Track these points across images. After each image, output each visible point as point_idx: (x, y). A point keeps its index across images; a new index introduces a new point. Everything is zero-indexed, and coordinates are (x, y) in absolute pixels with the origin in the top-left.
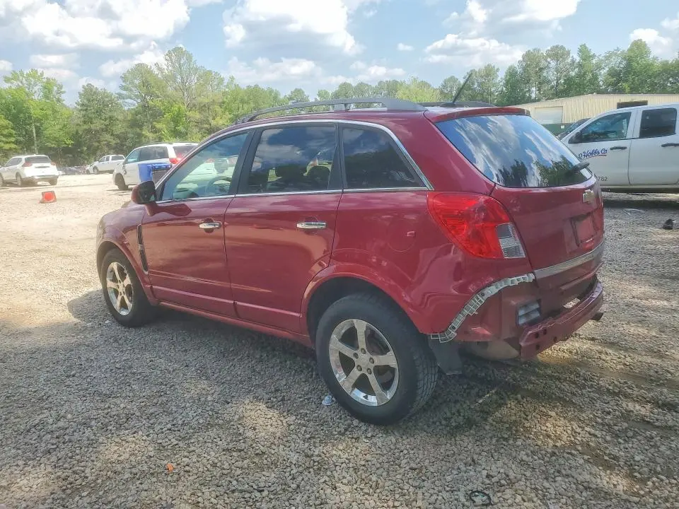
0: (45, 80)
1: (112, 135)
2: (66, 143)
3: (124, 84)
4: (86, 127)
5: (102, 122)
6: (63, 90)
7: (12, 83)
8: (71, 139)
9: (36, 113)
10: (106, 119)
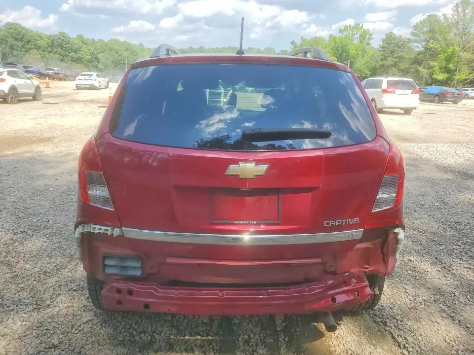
0: (363, 31)
1: (399, 69)
2: (366, 74)
3: (415, 31)
4: (381, 63)
5: (393, 59)
6: (372, 37)
7: (343, 33)
8: (370, 71)
9: (352, 52)
10: (397, 57)
